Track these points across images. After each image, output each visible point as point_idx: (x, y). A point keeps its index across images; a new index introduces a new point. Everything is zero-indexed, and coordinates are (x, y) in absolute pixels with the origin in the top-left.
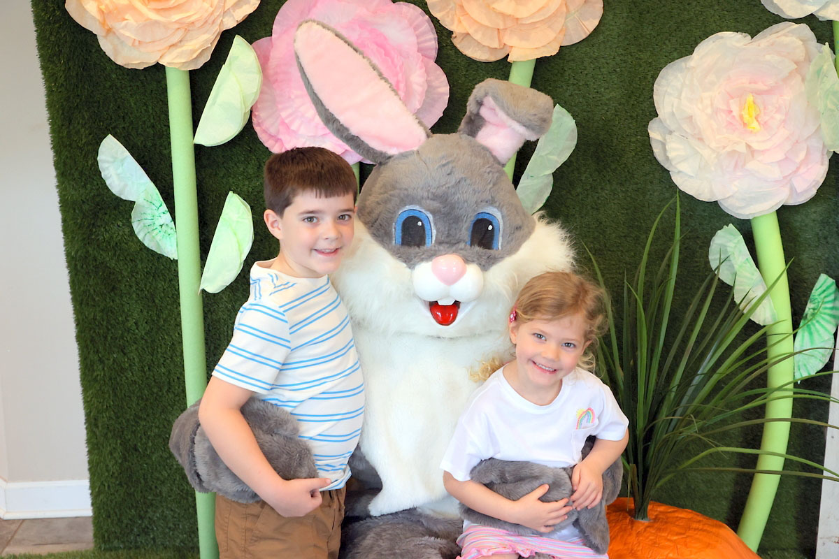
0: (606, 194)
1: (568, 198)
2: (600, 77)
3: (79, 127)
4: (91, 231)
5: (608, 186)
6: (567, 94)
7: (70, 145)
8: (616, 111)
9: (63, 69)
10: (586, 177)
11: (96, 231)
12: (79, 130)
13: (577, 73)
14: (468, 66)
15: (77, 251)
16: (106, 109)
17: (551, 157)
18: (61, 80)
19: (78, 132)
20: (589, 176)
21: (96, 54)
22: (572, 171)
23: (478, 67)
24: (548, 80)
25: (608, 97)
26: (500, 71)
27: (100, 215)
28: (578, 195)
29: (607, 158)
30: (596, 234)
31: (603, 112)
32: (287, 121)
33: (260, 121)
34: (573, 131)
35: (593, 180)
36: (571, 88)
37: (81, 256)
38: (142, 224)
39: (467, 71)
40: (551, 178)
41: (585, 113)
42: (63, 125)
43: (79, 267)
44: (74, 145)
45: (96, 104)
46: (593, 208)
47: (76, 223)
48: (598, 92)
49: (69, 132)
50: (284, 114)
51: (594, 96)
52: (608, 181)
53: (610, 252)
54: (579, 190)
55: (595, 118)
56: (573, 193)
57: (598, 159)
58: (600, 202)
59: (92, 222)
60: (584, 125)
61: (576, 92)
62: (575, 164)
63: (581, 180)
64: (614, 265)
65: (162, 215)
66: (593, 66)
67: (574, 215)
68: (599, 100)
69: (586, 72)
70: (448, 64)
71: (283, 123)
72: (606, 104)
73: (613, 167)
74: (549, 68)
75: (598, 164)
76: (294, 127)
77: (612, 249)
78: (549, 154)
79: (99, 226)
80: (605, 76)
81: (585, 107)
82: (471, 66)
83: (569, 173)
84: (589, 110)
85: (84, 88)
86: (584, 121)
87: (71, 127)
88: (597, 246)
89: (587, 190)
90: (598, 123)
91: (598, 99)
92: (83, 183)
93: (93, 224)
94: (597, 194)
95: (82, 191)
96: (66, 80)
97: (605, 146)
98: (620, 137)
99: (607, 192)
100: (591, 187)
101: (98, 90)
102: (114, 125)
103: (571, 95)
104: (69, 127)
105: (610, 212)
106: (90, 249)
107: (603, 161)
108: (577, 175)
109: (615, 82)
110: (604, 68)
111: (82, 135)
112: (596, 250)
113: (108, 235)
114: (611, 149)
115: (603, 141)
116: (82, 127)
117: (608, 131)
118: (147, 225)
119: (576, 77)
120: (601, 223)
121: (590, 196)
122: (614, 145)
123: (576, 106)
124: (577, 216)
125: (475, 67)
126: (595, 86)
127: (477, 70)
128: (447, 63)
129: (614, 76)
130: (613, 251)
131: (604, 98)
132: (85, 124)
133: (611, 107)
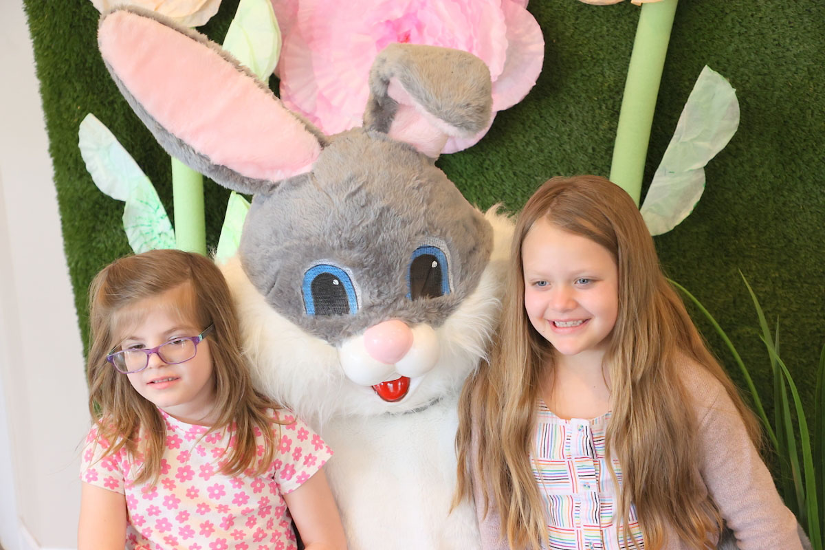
0: (798, 198)
1: (735, 203)
2: (783, 21)
3: (70, 101)
4: (90, 236)
5: (800, 186)
6: (731, 49)
7: (61, 125)
8: (810, 73)
9: (48, 26)
10: (763, 173)
11: (96, 238)
12: (70, 106)
13: (746, 17)
14: (579, 11)
15: (77, 263)
16: (100, 77)
17: (700, 144)
18: (46, 42)
19: (68, 109)
20: (767, 171)
21: (85, 6)
22: (741, 164)
23: (593, 12)
24: (700, 29)
25: (795, 51)
26: (626, 17)
27: (100, 216)
28: (752, 199)
29: (796, 144)
30: (784, 257)
31: (789, 74)
32: (326, 93)
33: (290, 94)
34: (732, 105)
35: (775, 177)
36: (736, 39)
37: (81, 269)
38: (137, 232)
39: (577, 19)
40: (702, 175)
41: (759, 77)
42: (51, 99)
43: (80, 282)
44: (65, 125)
45: (87, 72)
46: (776, 219)
47: (73, 226)
48: (779, 45)
49: (58, 108)
50: (322, 84)
51: (774, 50)
52: (800, 178)
53: (806, 285)
54: (753, 192)
55: (777, 84)
56: (744, 195)
57: (781, 145)
58: (787, 210)
59: (91, 225)
60: (758, 94)
61: (745, 45)
62: (745, 153)
63: (756, 176)
64: (814, 304)
65: (160, 220)
66: (772, 6)
67: (747, 229)
68: (784, 57)
69: (760, 15)
70: (550, 10)
71: (321, 97)
72: (794, 63)
73: (806, 158)
74: (701, 11)
75: (782, 152)
76: (335, 102)
77: (809, 281)
78: (698, 138)
79: (99, 231)
80: (792, 20)
81: (760, 67)
82: (584, 12)
83: (735, 167)
84: (766, 71)
85: (74, 51)
86: (758, 89)
87: (62, 102)
88: (786, 276)
89: (766, 192)
90: (781, 91)
91: (781, 55)
92: (78, 175)
93: (94, 228)
94: (782, 198)
95: (78, 184)
96: (51, 41)
97: (794, 126)
98: (816, 113)
99: (798, 195)
100: (772, 189)
101: (90, 54)
102: (111, 98)
103: (737, 50)
104: (59, 101)
105: (805, 226)
106: (91, 260)
107: (790, 149)
108: (748, 169)
109: (809, 28)
110: (789, 7)
111: (74, 112)
112: (783, 282)
113: (110, 242)
114: (803, 131)
115: (790, 118)
116: (74, 100)
117: (797, 103)
118: (144, 233)
119: (744, 24)
120: (790, 241)
121: (771, 201)
122: (808, 124)
123: (745, 65)
124: (751, 230)
125: (588, 13)
126: (775, 36)
127: (593, 17)
128: (547, 7)
129: (806, 20)
130: (812, 284)
131: (788, 54)
132: (78, 97)
133: (801, 67)
